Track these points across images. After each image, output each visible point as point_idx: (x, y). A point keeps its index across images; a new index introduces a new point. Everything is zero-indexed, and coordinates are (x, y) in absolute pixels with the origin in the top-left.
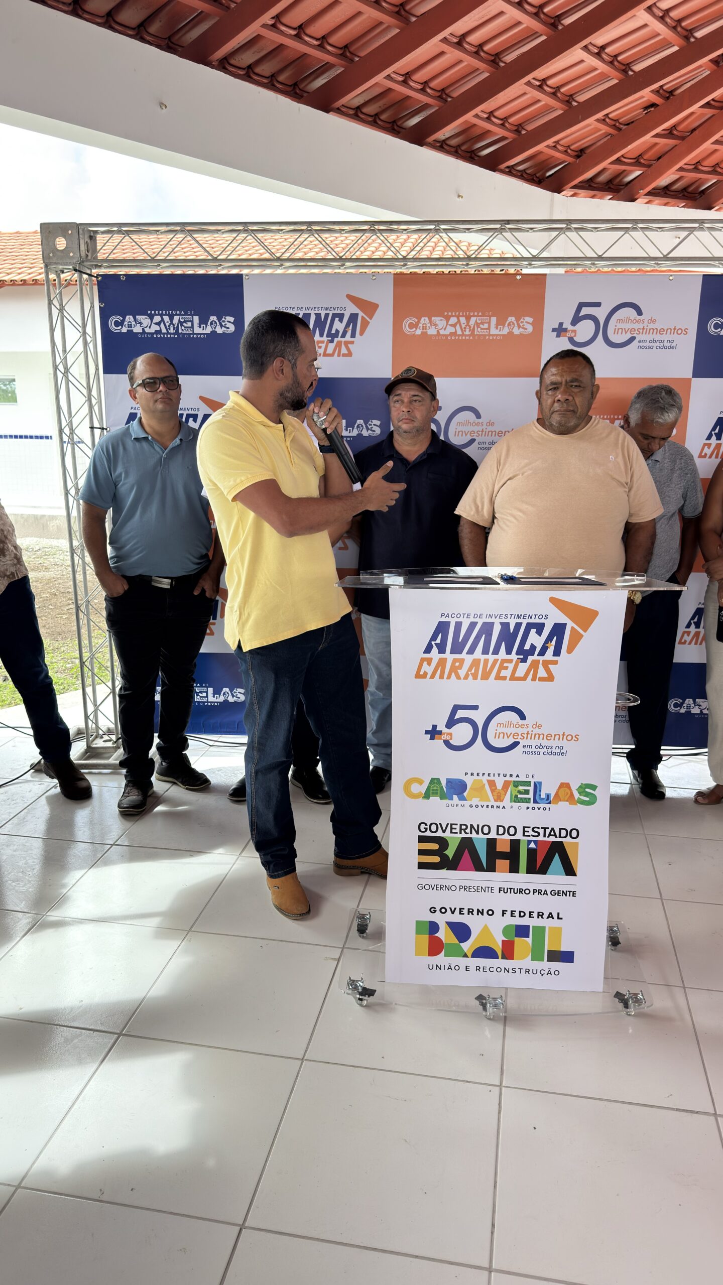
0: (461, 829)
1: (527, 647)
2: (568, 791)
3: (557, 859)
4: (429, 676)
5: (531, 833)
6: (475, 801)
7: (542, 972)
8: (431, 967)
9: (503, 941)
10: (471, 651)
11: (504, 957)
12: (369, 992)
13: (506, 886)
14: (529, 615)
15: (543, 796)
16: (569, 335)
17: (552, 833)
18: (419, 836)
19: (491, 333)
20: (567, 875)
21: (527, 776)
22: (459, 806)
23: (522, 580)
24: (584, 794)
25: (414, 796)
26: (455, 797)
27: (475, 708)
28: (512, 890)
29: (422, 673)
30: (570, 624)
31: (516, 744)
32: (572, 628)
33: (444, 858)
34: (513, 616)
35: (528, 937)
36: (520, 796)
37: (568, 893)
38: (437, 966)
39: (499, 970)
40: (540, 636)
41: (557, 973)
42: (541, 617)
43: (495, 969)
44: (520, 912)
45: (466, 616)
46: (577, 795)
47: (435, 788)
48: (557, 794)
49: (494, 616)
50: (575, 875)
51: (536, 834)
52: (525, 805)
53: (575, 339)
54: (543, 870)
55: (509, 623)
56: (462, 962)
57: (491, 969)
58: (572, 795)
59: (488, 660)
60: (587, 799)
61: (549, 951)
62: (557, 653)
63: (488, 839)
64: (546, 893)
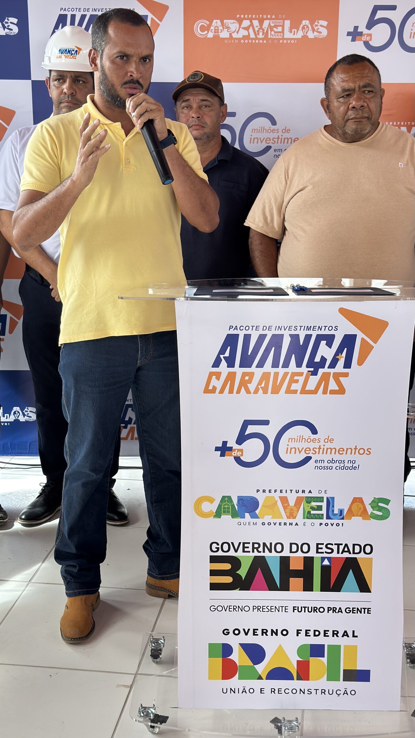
0: (253, 548)
1: (317, 359)
2: (361, 505)
3: (351, 575)
4: (218, 390)
5: (325, 550)
6: (267, 519)
7: (338, 692)
8: (225, 691)
9: (298, 661)
10: (261, 365)
11: (299, 678)
12: (161, 719)
13: (300, 604)
14: (319, 327)
15: (336, 511)
16: (364, 38)
17: (346, 549)
18: (211, 556)
19: (285, 37)
20: (361, 592)
21: (320, 492)
22: (252, 524)
23: (313, 291)
24: (377, 508)
25: (204, 515)
26: (247, 515)
27: (266, 423)
28: (307, 609)
29: (211, 388)
30: (360, 336)
31: (308, 459)
32: (363, 339)
33: (237, 577)
34: (303, 328)
35: (324, 657)
36: (313, 512)
37: (363, 610)
38: (231, 689)
39: (294, 691)
40: (331, 348)
41: (353, 693)
42: (330, 328)
43: (290, 691)
44: (315, 631)
45: (254, 328)
46: (370, 510)
47: (226, 506)
48: (350, 510)
49: (283, 327)
50: (369, 591)
51: (330, 551)
52: (317, 522)
53: (371, 43)
54: (337, 587)
55: (298, 335)
56: (257, 684)
57: (287, 691)
58: (365, 510)
59: (278, 373)
60: (380, 514)
61: (344, 670)
62: (348, 364)
63: (281, 557)
64: (340, 610)
